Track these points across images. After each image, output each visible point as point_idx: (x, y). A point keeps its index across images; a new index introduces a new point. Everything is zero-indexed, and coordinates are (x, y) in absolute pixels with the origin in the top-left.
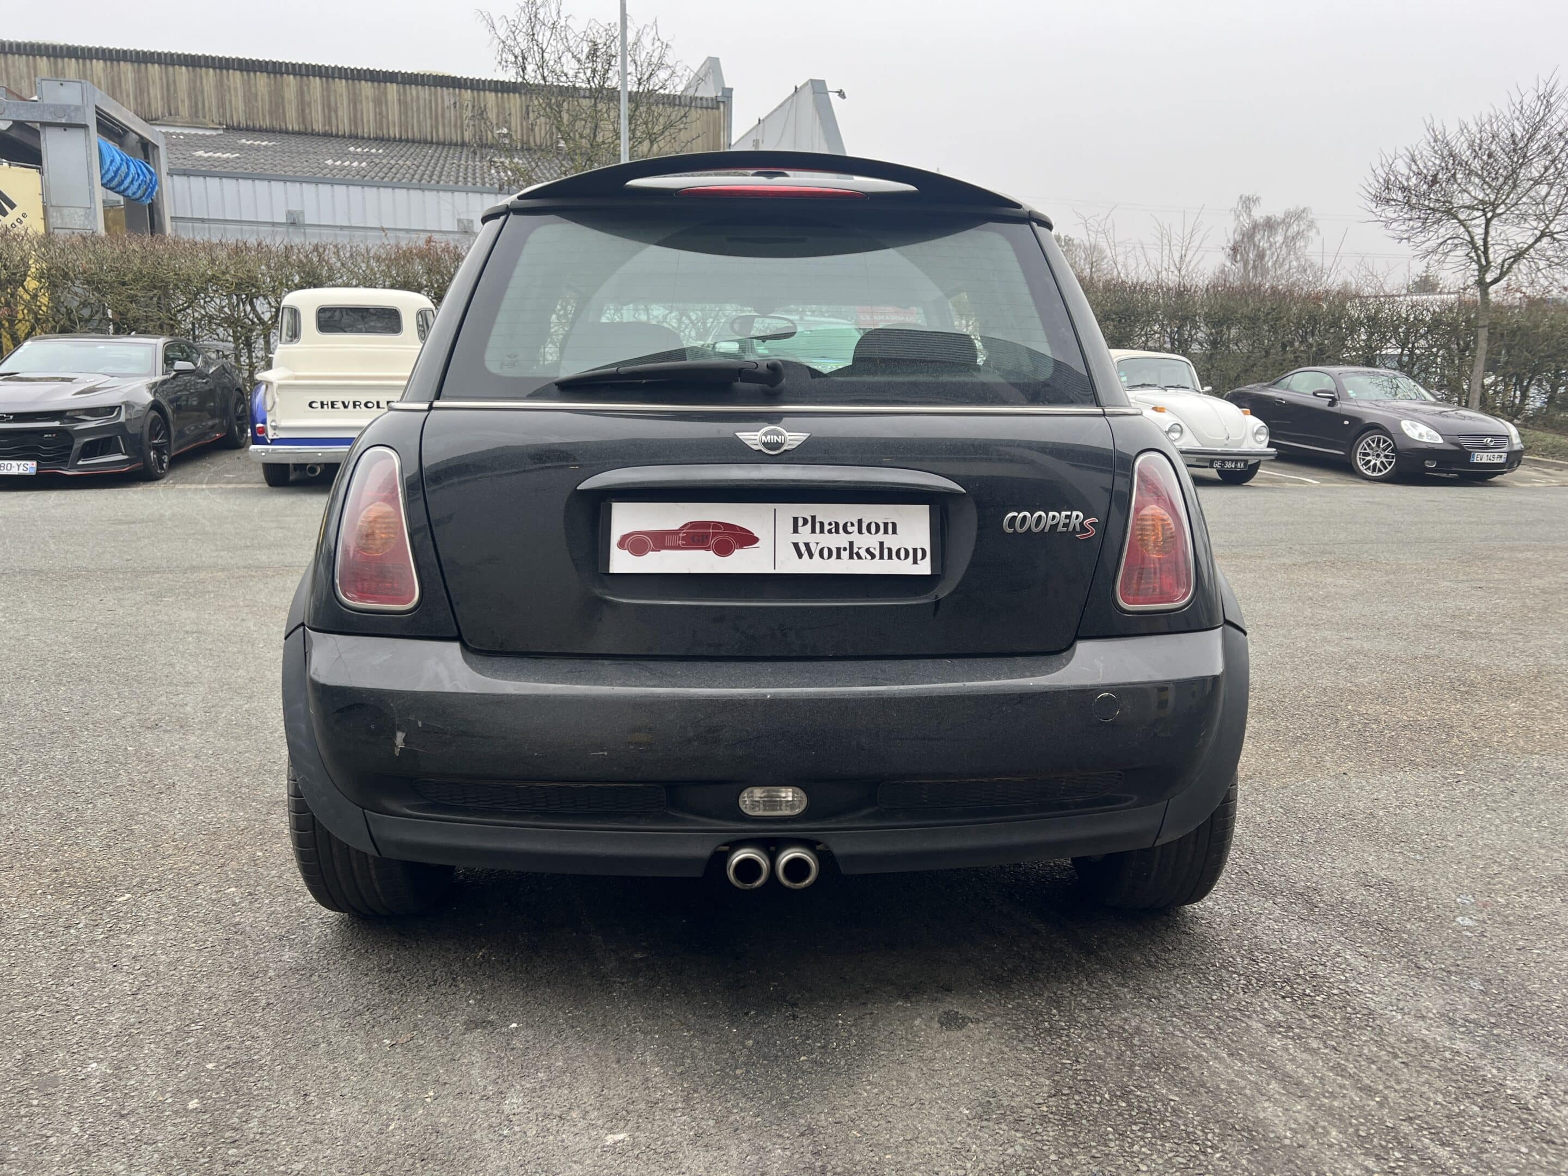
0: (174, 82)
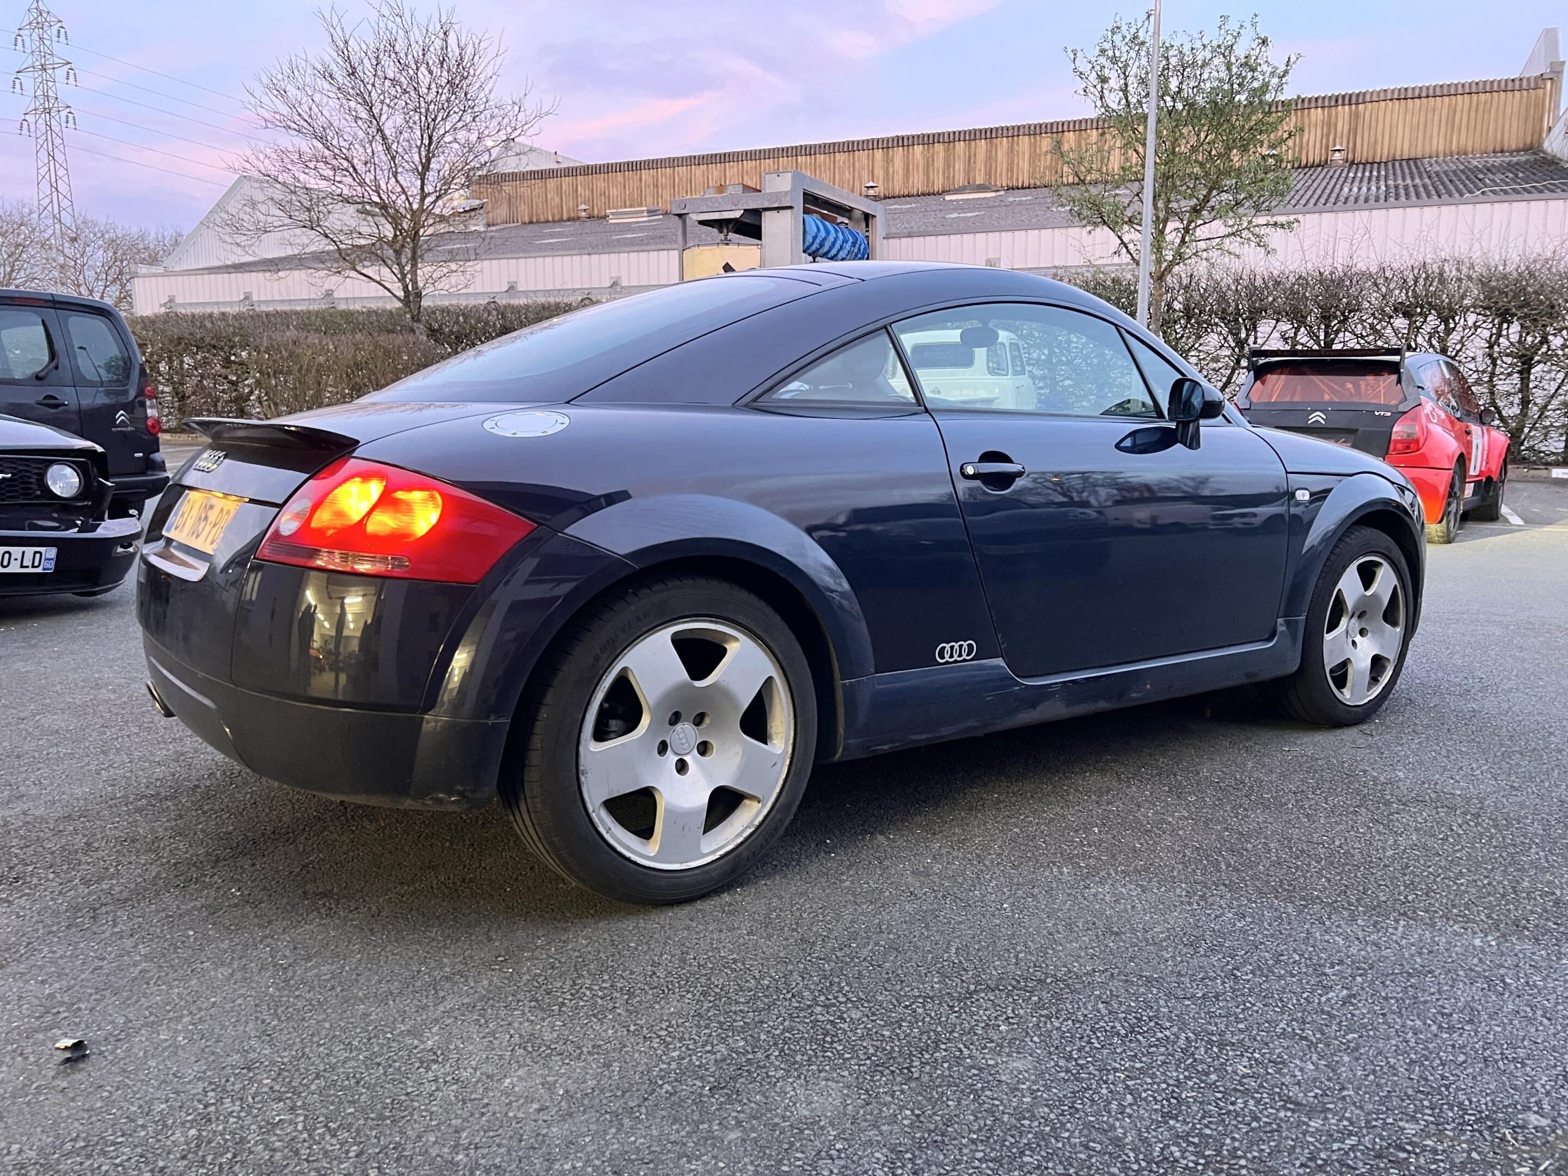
0: (975, 155)
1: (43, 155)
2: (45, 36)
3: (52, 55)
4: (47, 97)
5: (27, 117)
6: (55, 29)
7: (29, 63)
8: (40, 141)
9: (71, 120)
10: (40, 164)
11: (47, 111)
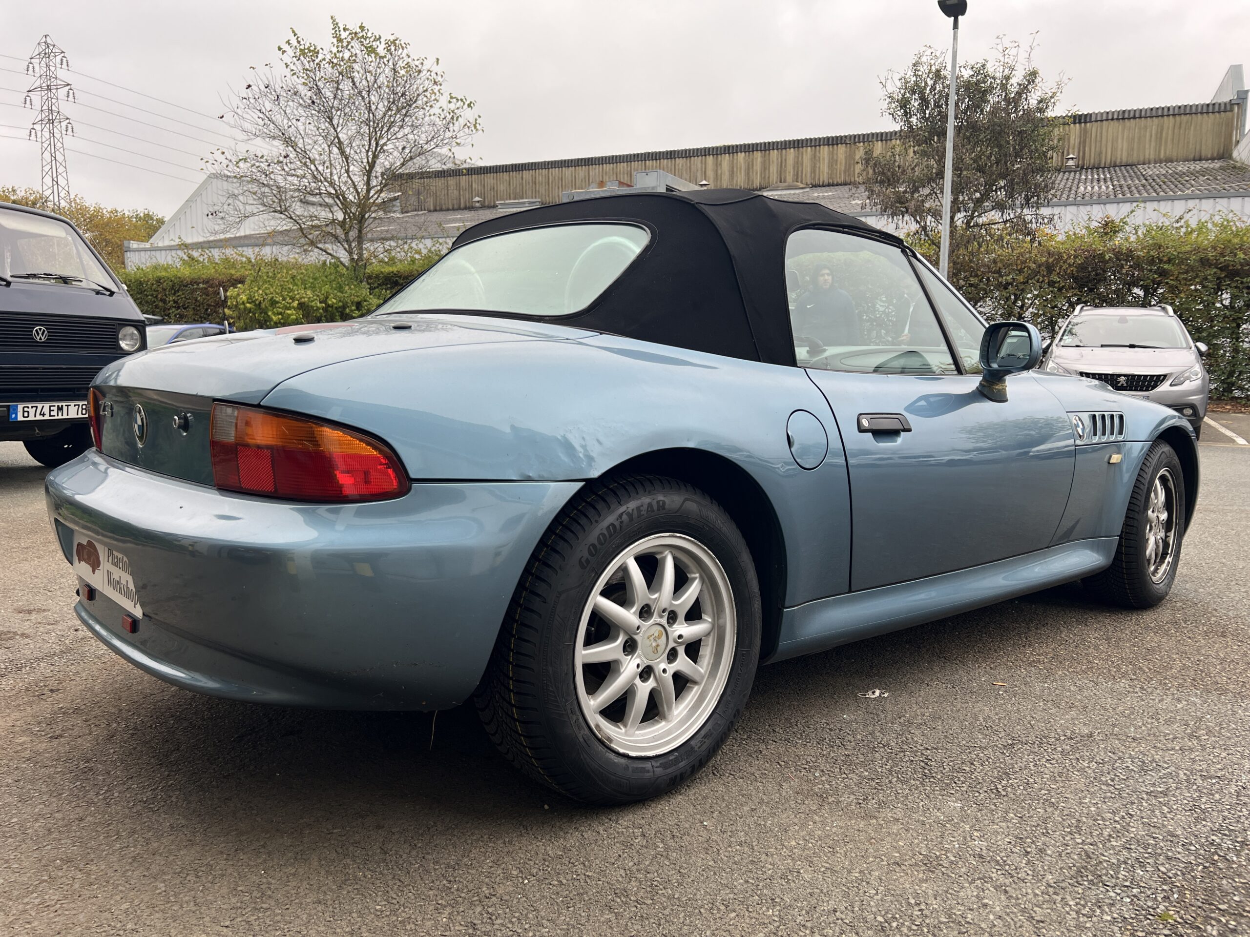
0: (786, 160)
1: (47, 155)
2: (51, 63)
4: (51, 111)
5: (35, 126)
6: (59, 58)
7: (37, 84)
8: (45, 145)
9: (70, 129)
10: (44, 163)
11: (51, 122)
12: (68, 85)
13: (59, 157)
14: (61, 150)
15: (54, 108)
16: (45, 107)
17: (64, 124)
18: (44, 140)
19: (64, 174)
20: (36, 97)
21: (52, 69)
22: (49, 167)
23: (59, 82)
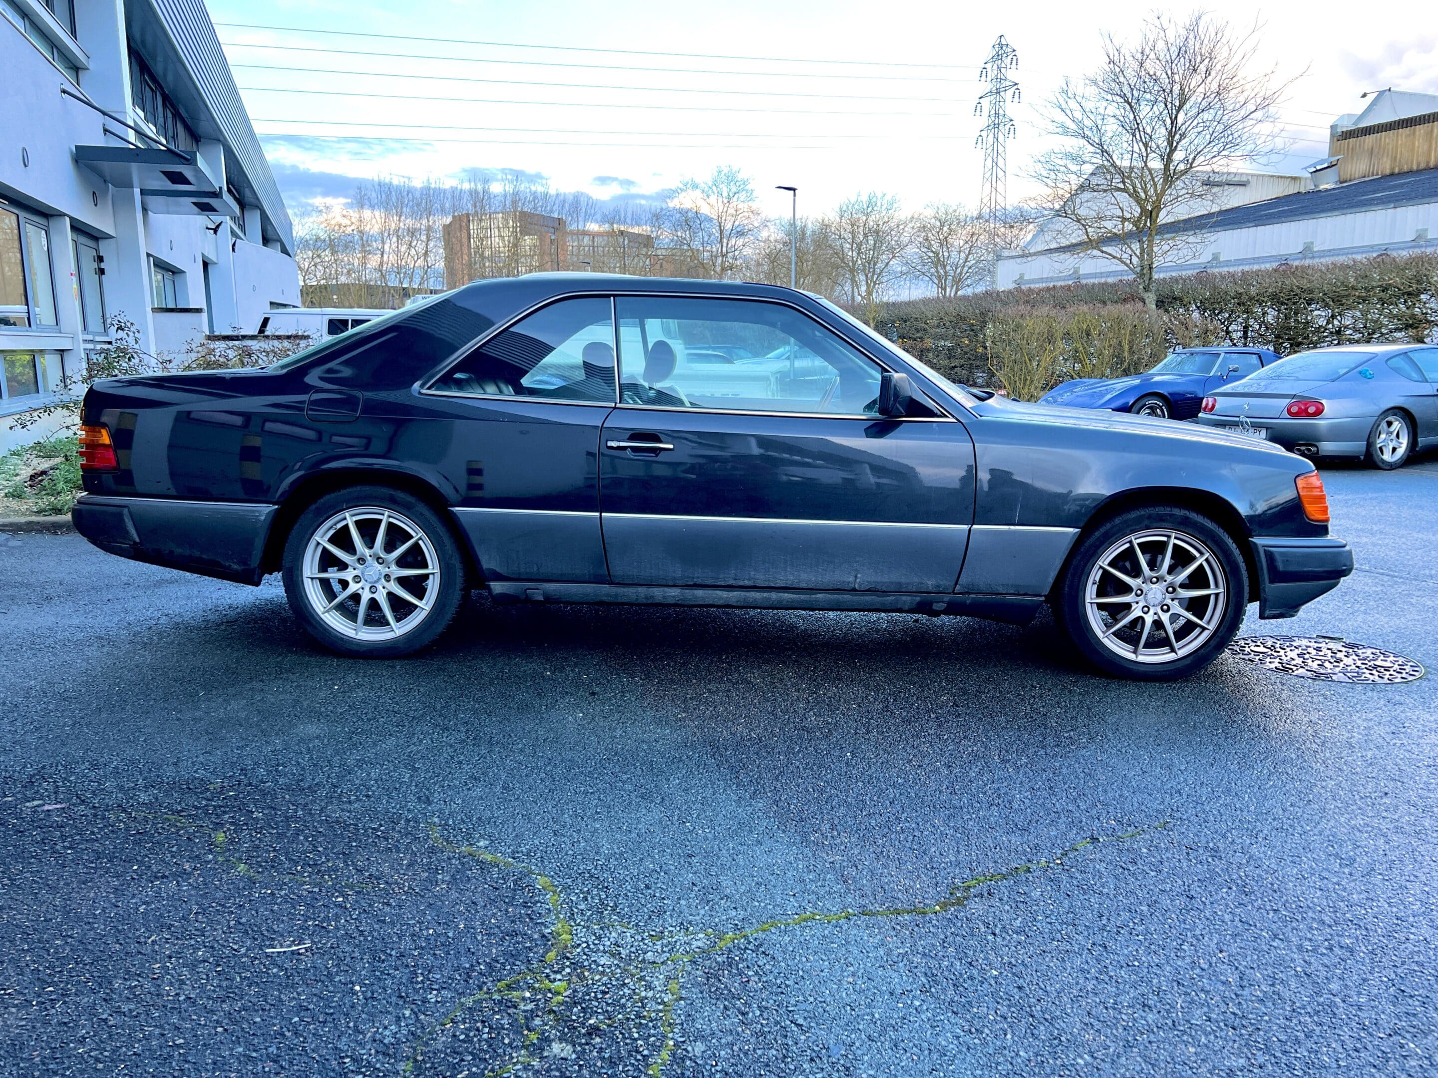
1: (989, 160)
2: (1003, 65)
3: (1005, 79)
4: (997, 114)
5: (984, 134)
6: (1010, 58)
7: (988, 90)
8: (989, 151)
9: (1012, 131)
10: (986, 170)
11: (996, 126)
12: (1016, 84)
13: (1001, 162)
14: (1003, 155)
15: (1001, 112)
16: (993, 112)
17: (1007, 127)
18: (988, 146)
19: (1003, 179)
20: (985, 102)
21: (1003, 70)
22: (990, 173)
23: (1008, 83)
